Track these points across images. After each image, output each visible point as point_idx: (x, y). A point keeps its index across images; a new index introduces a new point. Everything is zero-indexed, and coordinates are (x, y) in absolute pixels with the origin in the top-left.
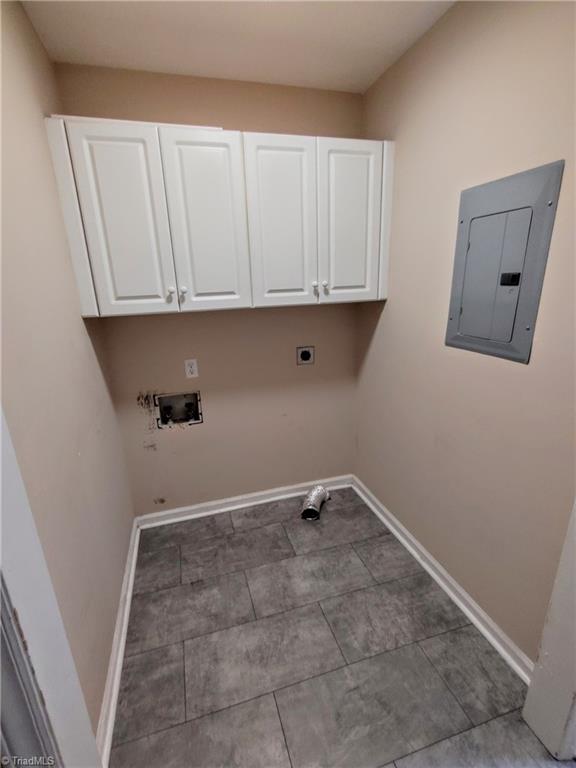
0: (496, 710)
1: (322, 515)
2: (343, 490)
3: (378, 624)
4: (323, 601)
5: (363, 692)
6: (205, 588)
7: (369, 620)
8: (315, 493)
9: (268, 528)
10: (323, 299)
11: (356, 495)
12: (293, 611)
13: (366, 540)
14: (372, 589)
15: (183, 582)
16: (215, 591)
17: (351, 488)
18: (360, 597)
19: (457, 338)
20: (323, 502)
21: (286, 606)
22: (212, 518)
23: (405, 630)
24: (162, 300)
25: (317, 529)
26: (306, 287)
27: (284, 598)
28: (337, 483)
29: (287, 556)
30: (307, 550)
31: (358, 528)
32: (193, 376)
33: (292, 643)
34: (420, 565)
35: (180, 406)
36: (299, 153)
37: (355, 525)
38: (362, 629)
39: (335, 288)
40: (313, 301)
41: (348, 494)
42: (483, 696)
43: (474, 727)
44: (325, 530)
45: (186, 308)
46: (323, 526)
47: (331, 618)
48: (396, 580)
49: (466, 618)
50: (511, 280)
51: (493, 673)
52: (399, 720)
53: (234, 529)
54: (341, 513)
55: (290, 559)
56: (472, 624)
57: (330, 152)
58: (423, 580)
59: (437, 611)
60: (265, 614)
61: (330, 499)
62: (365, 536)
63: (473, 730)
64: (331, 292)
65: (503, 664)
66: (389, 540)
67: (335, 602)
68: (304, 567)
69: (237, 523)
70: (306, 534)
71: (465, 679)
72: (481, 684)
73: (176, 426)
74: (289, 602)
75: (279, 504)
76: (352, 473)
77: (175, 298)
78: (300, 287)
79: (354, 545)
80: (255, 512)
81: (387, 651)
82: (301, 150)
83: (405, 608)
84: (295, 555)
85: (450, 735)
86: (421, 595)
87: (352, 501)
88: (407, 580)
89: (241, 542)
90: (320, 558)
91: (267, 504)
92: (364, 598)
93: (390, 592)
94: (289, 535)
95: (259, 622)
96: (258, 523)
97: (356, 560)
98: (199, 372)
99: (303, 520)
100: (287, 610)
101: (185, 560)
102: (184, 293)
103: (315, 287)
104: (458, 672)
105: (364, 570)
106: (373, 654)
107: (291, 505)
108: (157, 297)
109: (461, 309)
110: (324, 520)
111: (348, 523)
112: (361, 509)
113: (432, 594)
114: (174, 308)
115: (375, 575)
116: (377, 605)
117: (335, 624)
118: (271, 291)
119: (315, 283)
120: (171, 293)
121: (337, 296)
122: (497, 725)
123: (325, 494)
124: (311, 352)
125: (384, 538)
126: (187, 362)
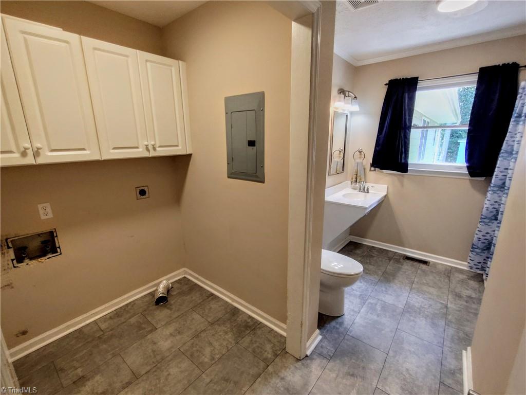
0: (276, 354)
1: (169, 299)
2: (180, 280)
3: (216, 344)
4: (182, 346)
5: (215, 380)
6: (89, 380)
7: (210, 344)
8: (162, 286)
9: (131, 320)
10: (152, 154)
11: (189, 280)
12: (163, 361)
13: (200, 303)
14: (209, 328)
15: (64, 386)
16: (98, 378)
17: (185, 277)
18: (203, 335)
19: (232, 173)
20: (168, 291)
21: (157, 361)
22: (80, 331)
23: (230, 340)
24: (17, 155)
25: (168, 308)
26: (140, 146)
27: (155, 357)
28: (175, 276)
29: (151, 331)
30: (163, 323)
31: (194, 298)
32: (47, 217)
33: (166, 379)
34: (232, 305)
35: (35, 244)
36: (126, 58)
37: (192, 297)
38: (208, 350)
39: (160, 147)
40: (146, 155)
41: (184, 281)
42: (270, 351)
43: (268, 366)
44: (173, 307)
45: (41, 161)
46: (171, 305)
47: (188, 354)
48: (221, 318)
49: (258, 321)
50: (252, 143)
51: (273, 339)
52: (236, 383)
53: (102, 331)
54: (182, 293)
55: (154, 332)
56: (261, 323)
57: (147, 61)
58: (235, 312)
59: (244, 324)
60: (143, 372)
61: (172, 287)
62: (199, 301)
63: (269, 368)
64: (158, 149)
65: (276, 334)
66: (212, 299)
67: (189, 344)
68: (164, 333)
69: (103, 326)
70: (162, 314)
71: (261, 348)
72: (268, 347)
73: (34, 263)
74: (159, 358)
75: (136, 302)
76: (184, 266)
77: (30, 152)
78: (137, 146)
79: (194, 309)
80: (118, 314)
81: (223, 355)
82: (127, 56)
83: (229, 329)
84: (157, 329)
85: (259, 375)
86: (236, 320)
87: (187, 284)
88: (227, 315)
89: (112, 336)
90: (174, 324)
91: (127, 305)
92: (205, 334)
93: (219, 325)
94: (149, 319)
95: (140, 380)
96: (123, 319)
97: (196, 316)
98: (53, 213)
99: (157, 306)
100: (158, 363)
101: (62, 370)
102: (38, 149)
103: (147, 146)
104: (258, 347)
105: (203, 320)
106: (217, 359)
107: (145, 300)
108: (11, 152)
109: (233, 158)
110: (172, 301)
111: (187, 298)
112: (194, 287)
113: (241, 317)
114: (30, 160)
115: (209, 320)
116: (213, 335)
117: (192, 355)
118: (114, 148)
119: (146, 143)
120: (26, 149)
121: (162, 152)
122: (277, 360)
123: (168, 285)
124: (146, 190)
125: (210, 298)
126: (40, 206)
